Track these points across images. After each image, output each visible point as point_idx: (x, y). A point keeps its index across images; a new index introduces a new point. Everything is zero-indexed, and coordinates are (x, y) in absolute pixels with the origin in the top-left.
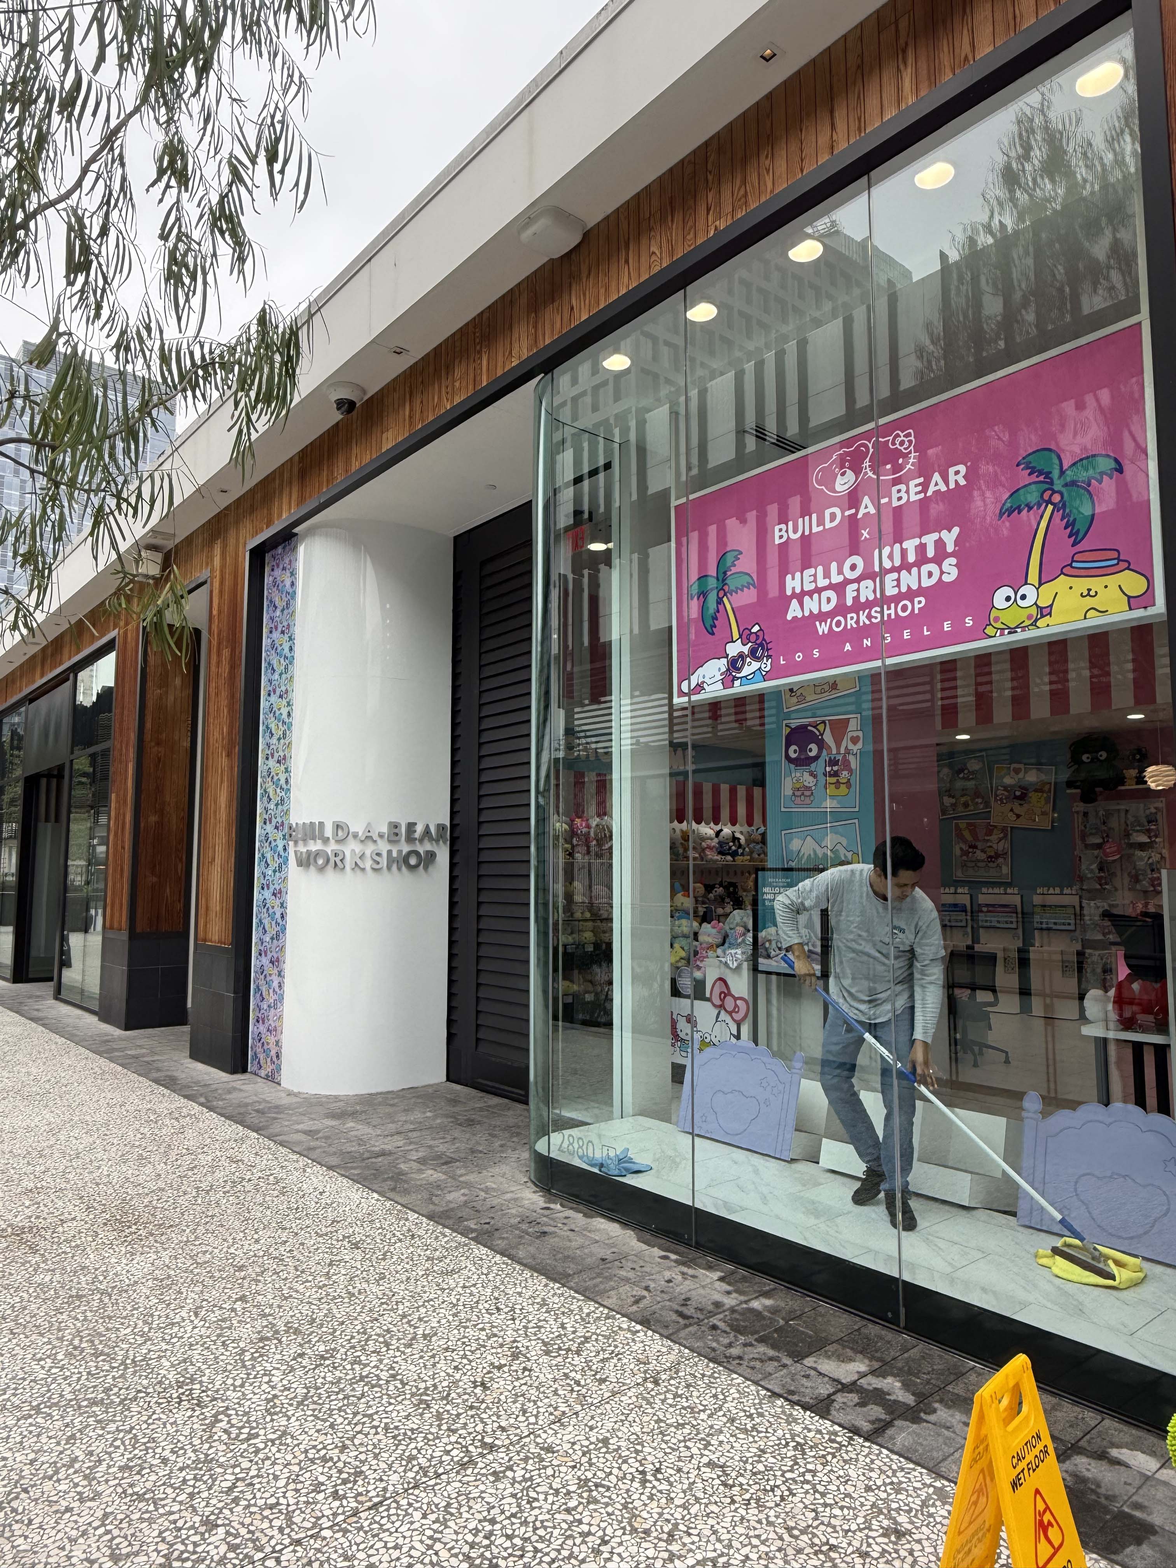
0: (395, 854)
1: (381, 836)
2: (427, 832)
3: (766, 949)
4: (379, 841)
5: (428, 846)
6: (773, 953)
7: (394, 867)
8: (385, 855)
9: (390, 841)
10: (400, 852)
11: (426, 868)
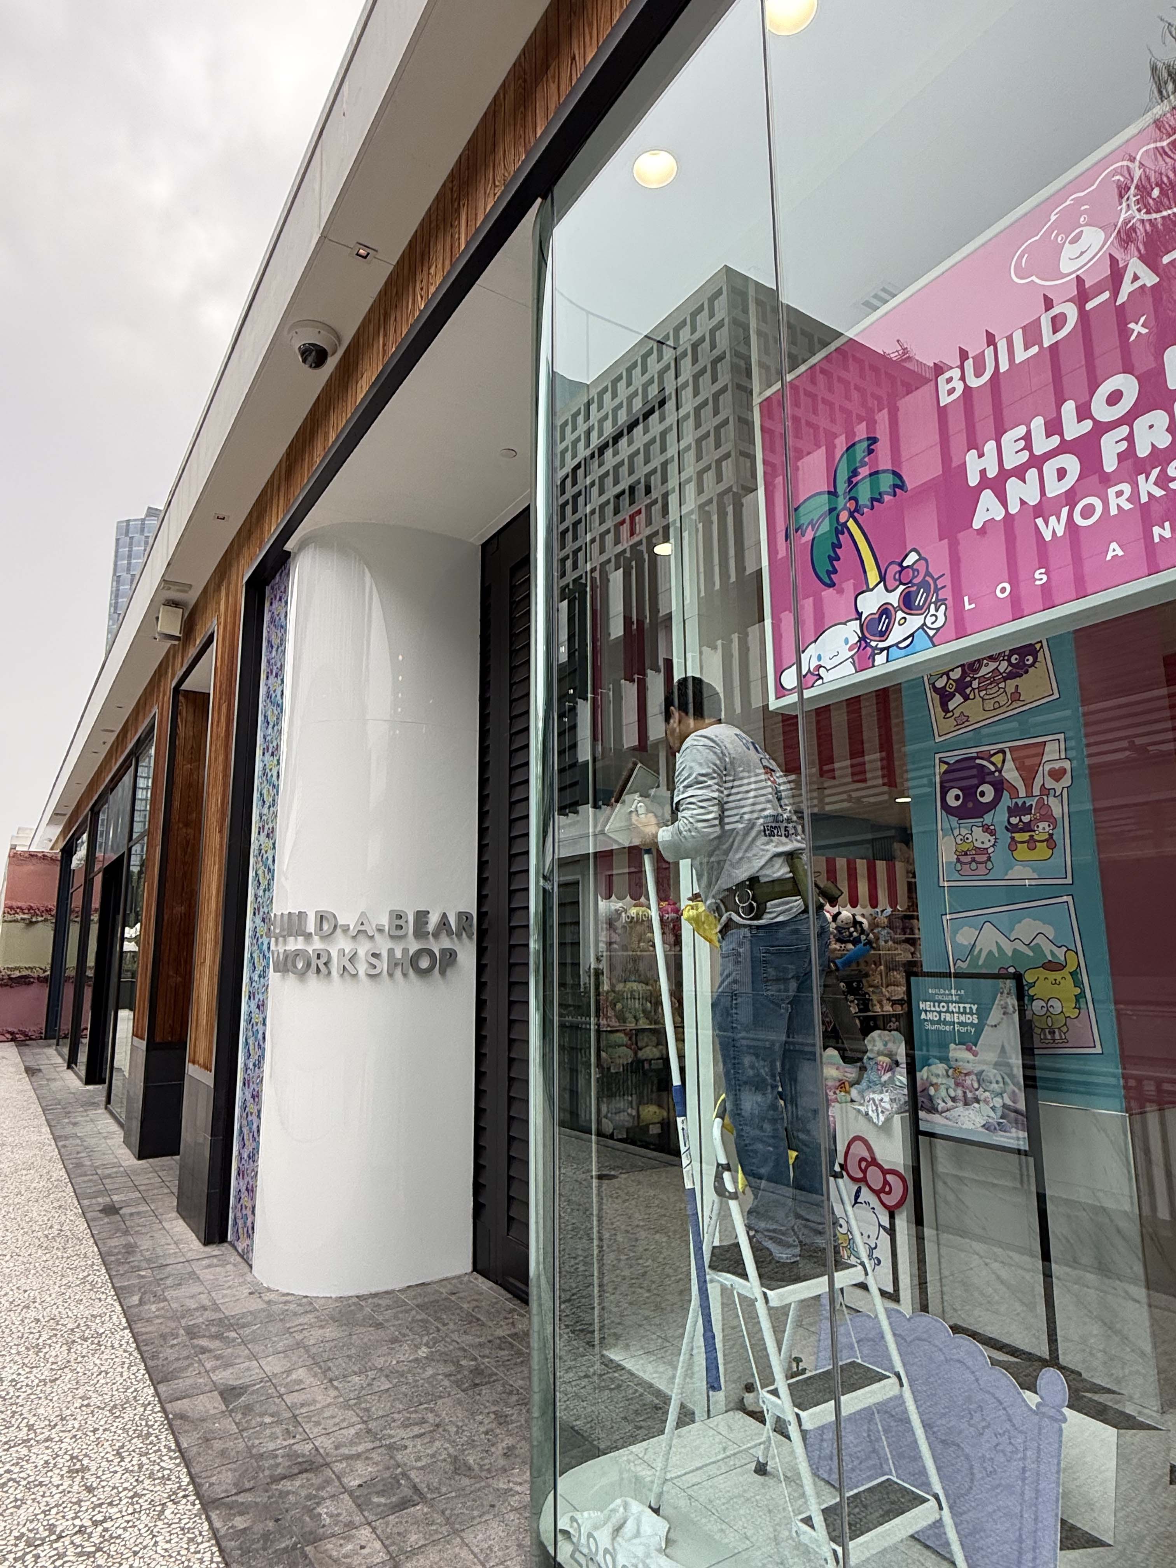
0: (398, 954)
1: (380, 931)
2: (444, 922)
3: (931, 1099)
4: (377, 936)
5: (446, 943)
6: (941, 1106)
7: (398, 972)
8: (385, 955)
9: (392, 937)
10: (405, 951)
11: (443, 972)
